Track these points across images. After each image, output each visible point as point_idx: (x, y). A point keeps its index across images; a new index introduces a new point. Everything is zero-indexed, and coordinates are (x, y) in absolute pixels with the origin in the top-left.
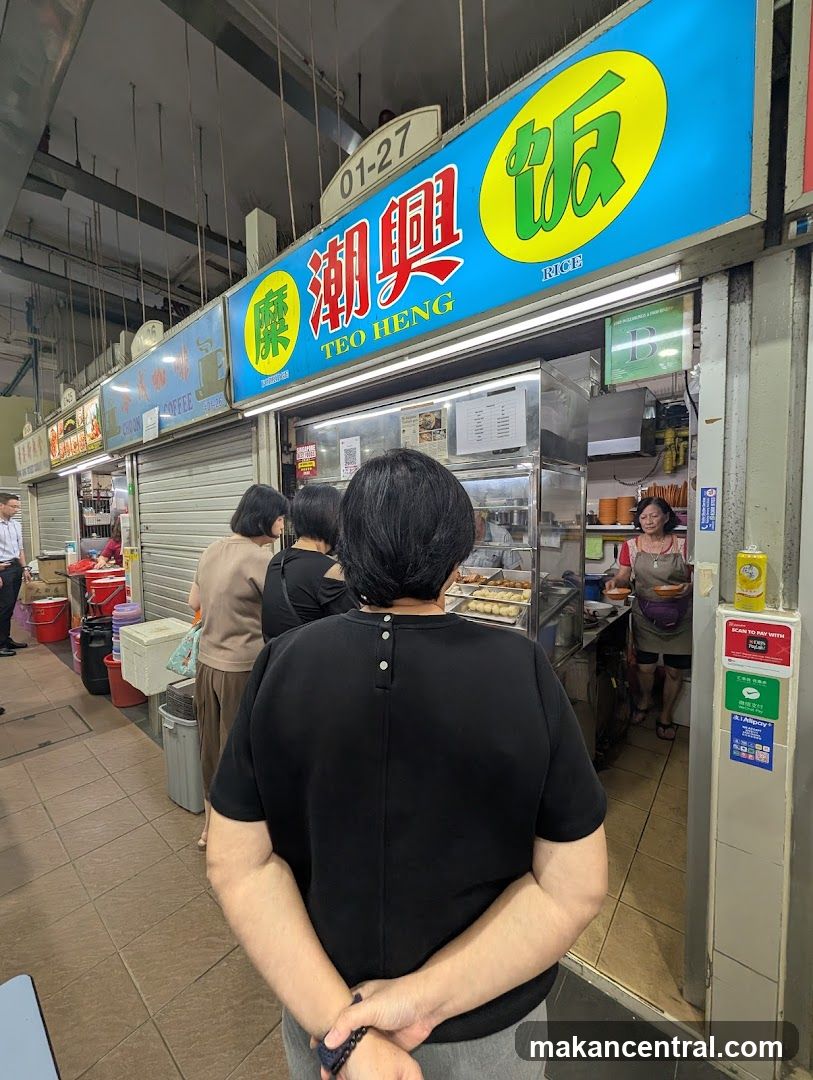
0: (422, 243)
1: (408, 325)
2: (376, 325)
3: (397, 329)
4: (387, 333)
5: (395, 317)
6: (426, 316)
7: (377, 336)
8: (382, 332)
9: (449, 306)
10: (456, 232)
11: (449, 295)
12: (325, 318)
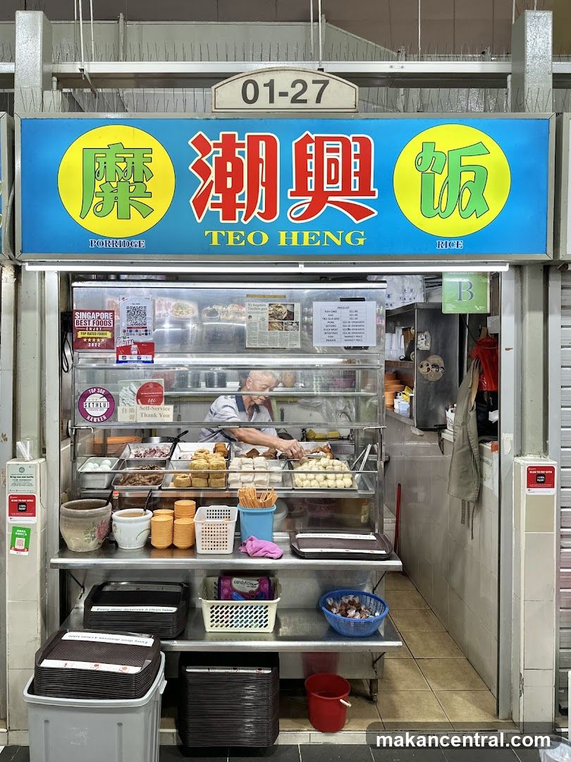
0: (340, 184)
1: (318, 244)
2: (283, 234)
3: (306, 243)
4: (295, 243)
5: (306, 234)
6: (339, 243)
7: (283, 243)
8: (289, 241)
9: (361, 241)
10: (372, 189)
11: (362, 233)
12: (213, 206)
